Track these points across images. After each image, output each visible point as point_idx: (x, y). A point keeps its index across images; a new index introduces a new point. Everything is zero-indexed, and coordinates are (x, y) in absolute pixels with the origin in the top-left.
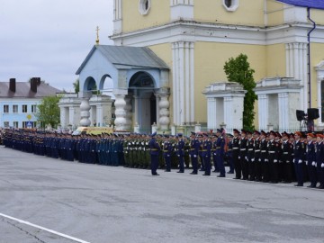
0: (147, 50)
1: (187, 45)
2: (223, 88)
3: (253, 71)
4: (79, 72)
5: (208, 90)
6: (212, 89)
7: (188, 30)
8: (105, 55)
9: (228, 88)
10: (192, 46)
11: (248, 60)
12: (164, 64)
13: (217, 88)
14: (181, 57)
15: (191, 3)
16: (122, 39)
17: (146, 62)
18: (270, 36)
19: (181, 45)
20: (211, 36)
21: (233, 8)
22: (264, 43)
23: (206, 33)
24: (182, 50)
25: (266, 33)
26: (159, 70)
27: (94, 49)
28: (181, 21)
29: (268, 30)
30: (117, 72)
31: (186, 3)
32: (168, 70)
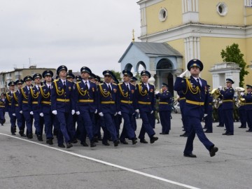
0: (165, 45)
1: (195, 40)
2: (225, 66)
3: (242, 55)
4: (120, 61)
5: (213, 69)
6: (216, 68)
7: (196, 29)
8: (139, 48)
9: (229, 67)
10: (198, 40)
11: (239, 48)
12: (179, 53)
13: (220, 67)
14: (191, 47)
15: (197, 11)
16: (147, 38)
17: (166, 52)
18: (249, 32)
19: (191, 39)
20: (210, 33)
21: (224, 13)
22: (244, 37)
23: (207, 31)
24: (191, 43)
25: (245, 30)
26: (176, 57)
27: (132, 44)
28: (191, 23)
29: (247, 28)
30: (148, 59)
31: (194, 10)
32: (182, 57)
